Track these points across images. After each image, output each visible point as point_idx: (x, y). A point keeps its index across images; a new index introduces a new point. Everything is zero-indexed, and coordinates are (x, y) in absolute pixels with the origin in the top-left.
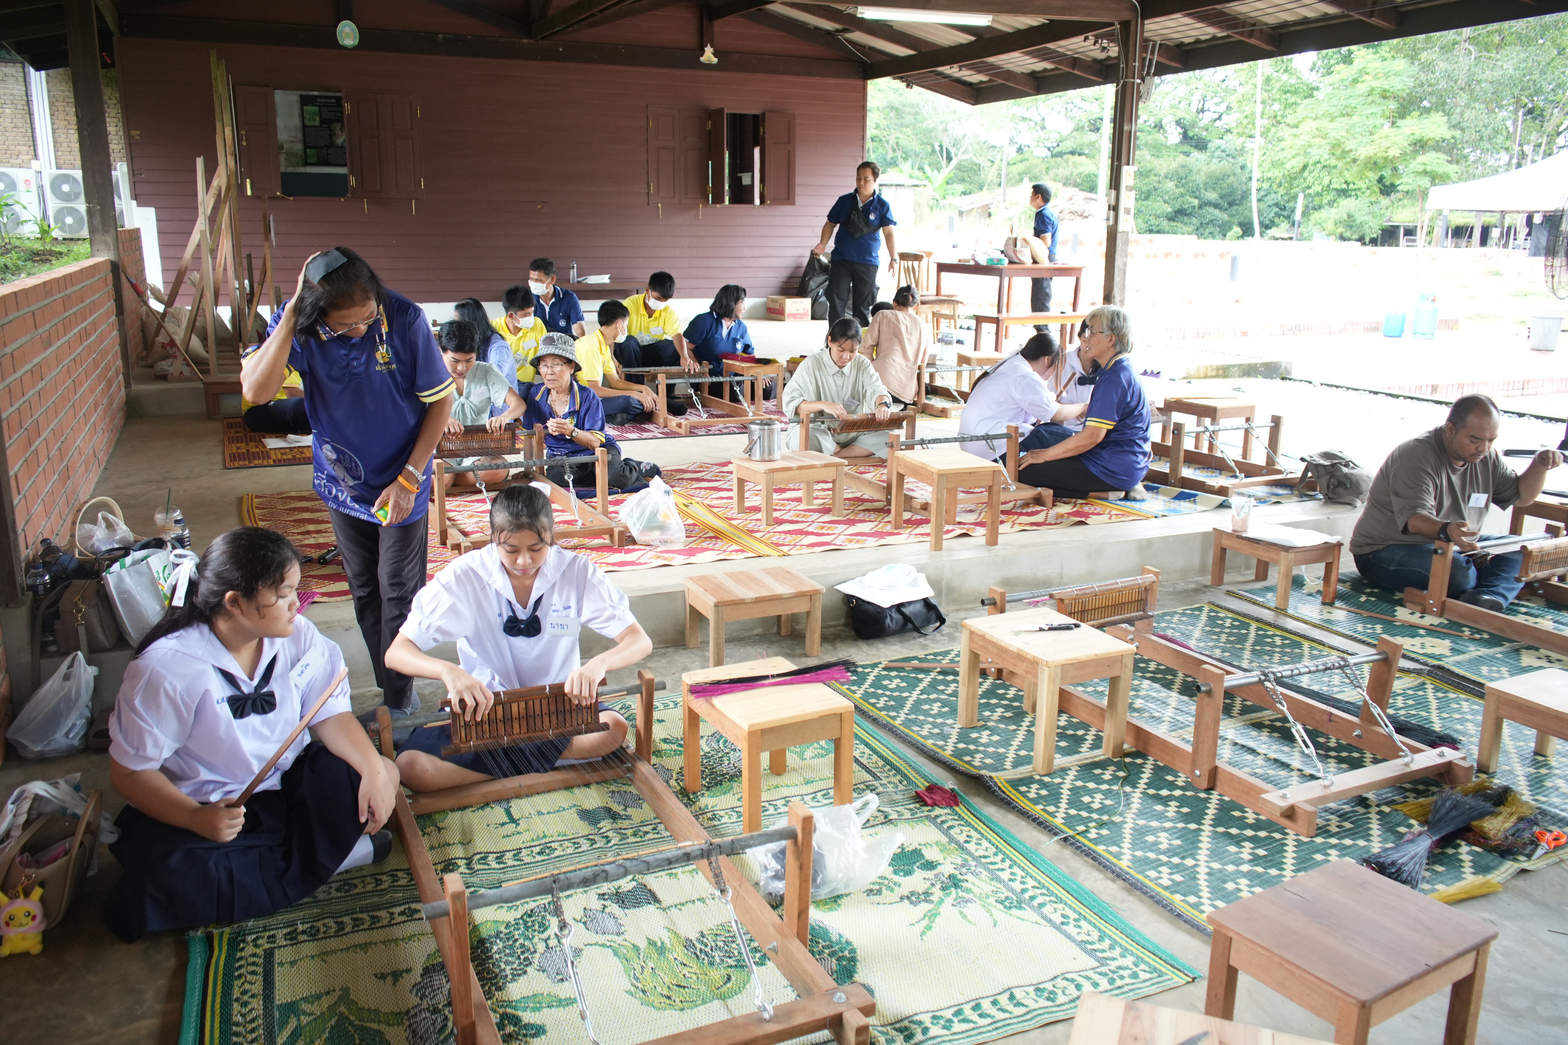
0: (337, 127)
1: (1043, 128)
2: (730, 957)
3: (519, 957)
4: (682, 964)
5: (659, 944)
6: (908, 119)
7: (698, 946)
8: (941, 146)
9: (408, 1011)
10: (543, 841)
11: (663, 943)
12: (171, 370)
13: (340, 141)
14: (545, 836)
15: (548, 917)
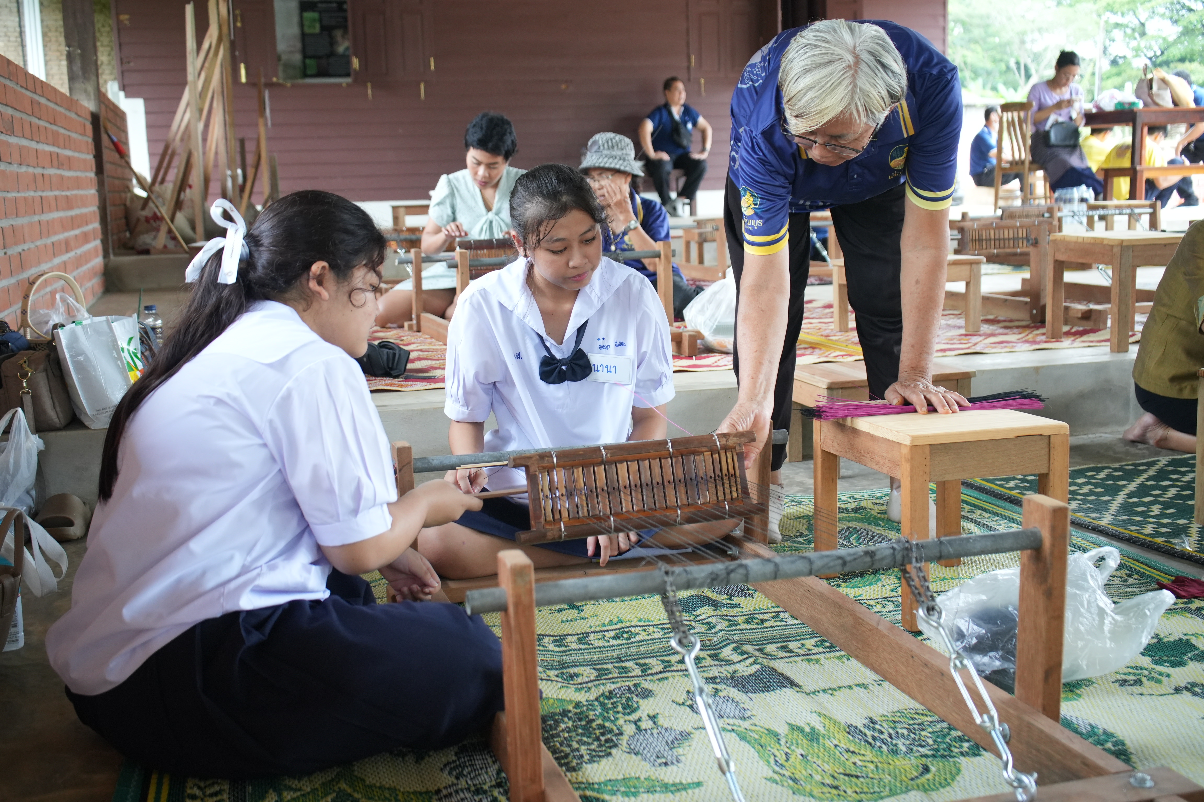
0: (338, 33)
1: (1143, 34)
2: (922, 746)
3: (598, 739)
4: (848, 751)
5: (807, 729)
6: (977, 32)
7: (869, 733)
8: (1018, 64)
9: (438, 791)
10: (618, 626)
11: (813, 729)
12: (154, 243)
13: (341, 49)
14: (620, 621)
15: (635, 699)
